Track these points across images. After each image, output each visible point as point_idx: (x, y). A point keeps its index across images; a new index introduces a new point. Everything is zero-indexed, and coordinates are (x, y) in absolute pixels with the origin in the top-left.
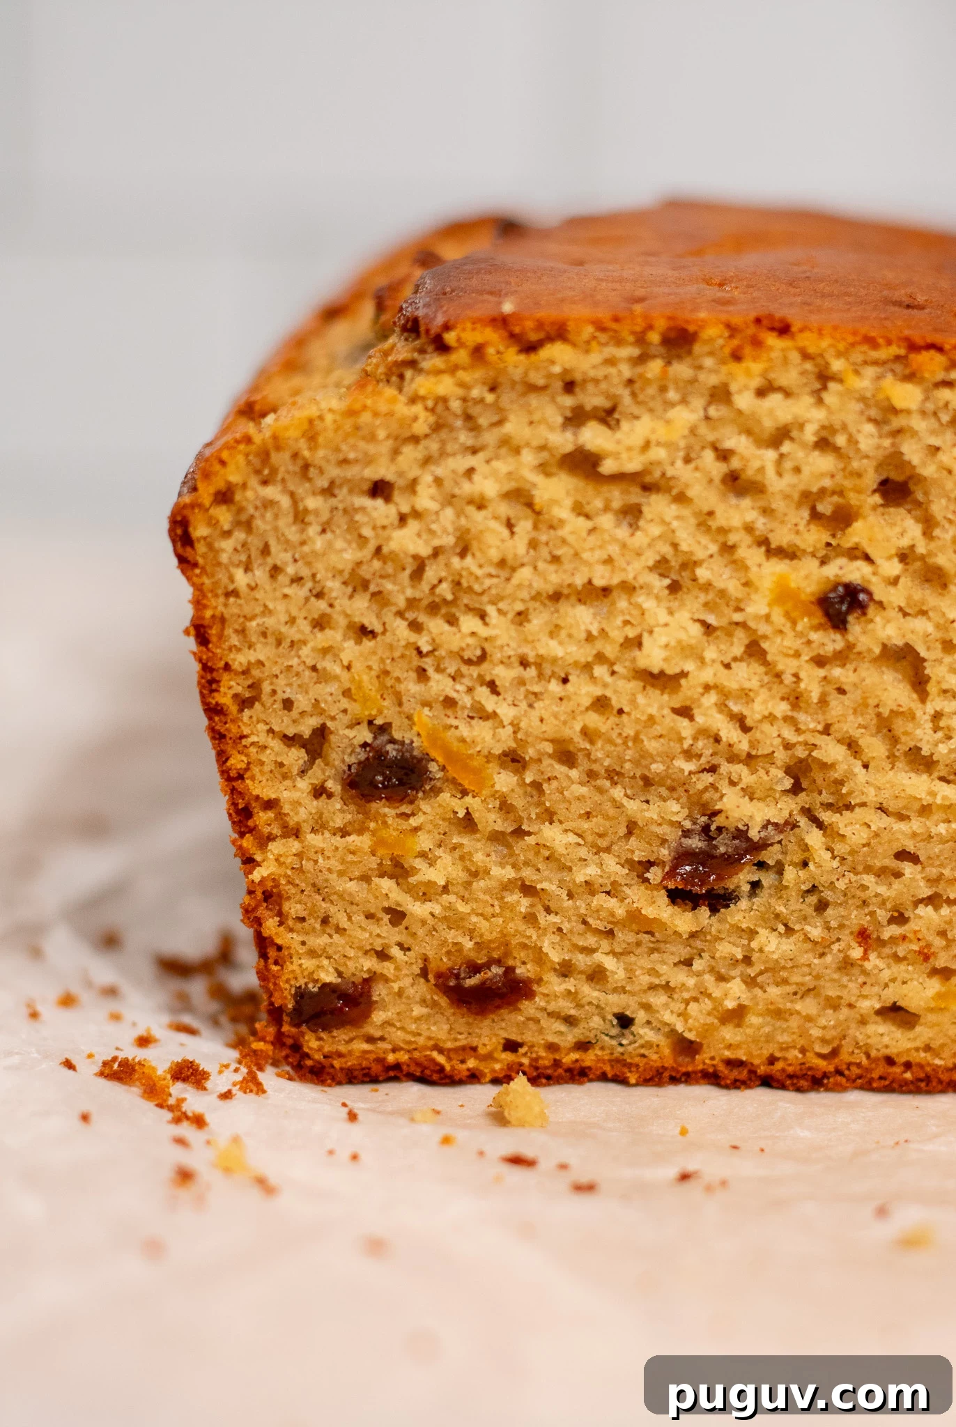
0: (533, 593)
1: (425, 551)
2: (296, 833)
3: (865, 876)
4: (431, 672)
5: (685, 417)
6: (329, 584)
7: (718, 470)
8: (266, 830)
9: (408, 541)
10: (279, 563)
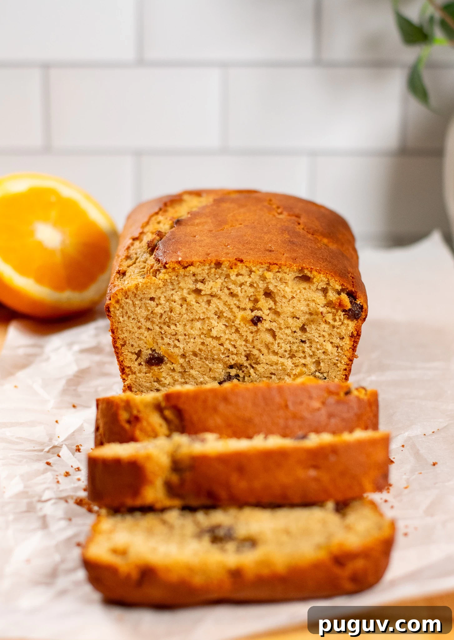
0: (187, 320)
1: (162, 312)
2: (135, 373)
3: (263, 378)
4: (164, 338)
5: (219, 281)
6: (141, 320)
7: (227, 292)
8: (128, 373)
9: (159, 310)
10: (130, 315)
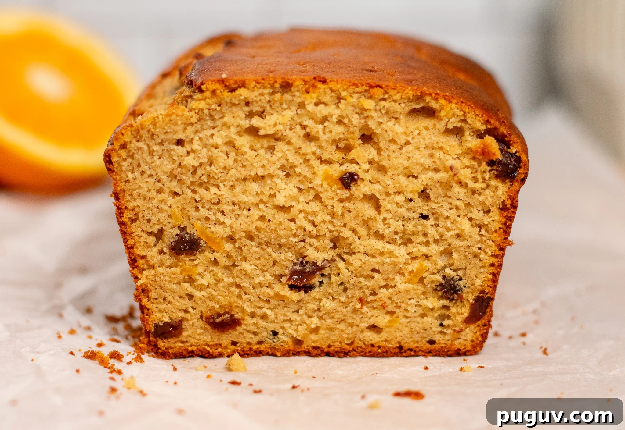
0: (236, 179)
1: (196, 164)
2: (153, 267)
3: (360, 278)
4: (200, 208)
5: (289, 114)
6: (162, 177)
7: (302, 132)
8: (142, 267)
9: (190, 161)
10: (144, 170)
